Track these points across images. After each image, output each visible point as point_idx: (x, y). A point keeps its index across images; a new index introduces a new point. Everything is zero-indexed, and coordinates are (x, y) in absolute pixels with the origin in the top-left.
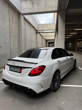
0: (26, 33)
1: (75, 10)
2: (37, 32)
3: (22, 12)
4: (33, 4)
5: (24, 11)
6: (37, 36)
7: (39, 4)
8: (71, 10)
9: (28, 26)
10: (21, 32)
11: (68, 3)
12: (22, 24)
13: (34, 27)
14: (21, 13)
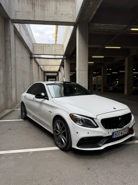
0: (17, 55)
1: (102, 24)
2: (32, 57)
3: (13, 17)
4: (33, 5)
5: (16, 15)
6: (31, 63)
7: (44, 6)
8: (97, 24)
9: (18, 43)
10: (10, 54)
11: (95, 13)
12: (11, 38)
13: (27, 48)
14: (9, 18)
